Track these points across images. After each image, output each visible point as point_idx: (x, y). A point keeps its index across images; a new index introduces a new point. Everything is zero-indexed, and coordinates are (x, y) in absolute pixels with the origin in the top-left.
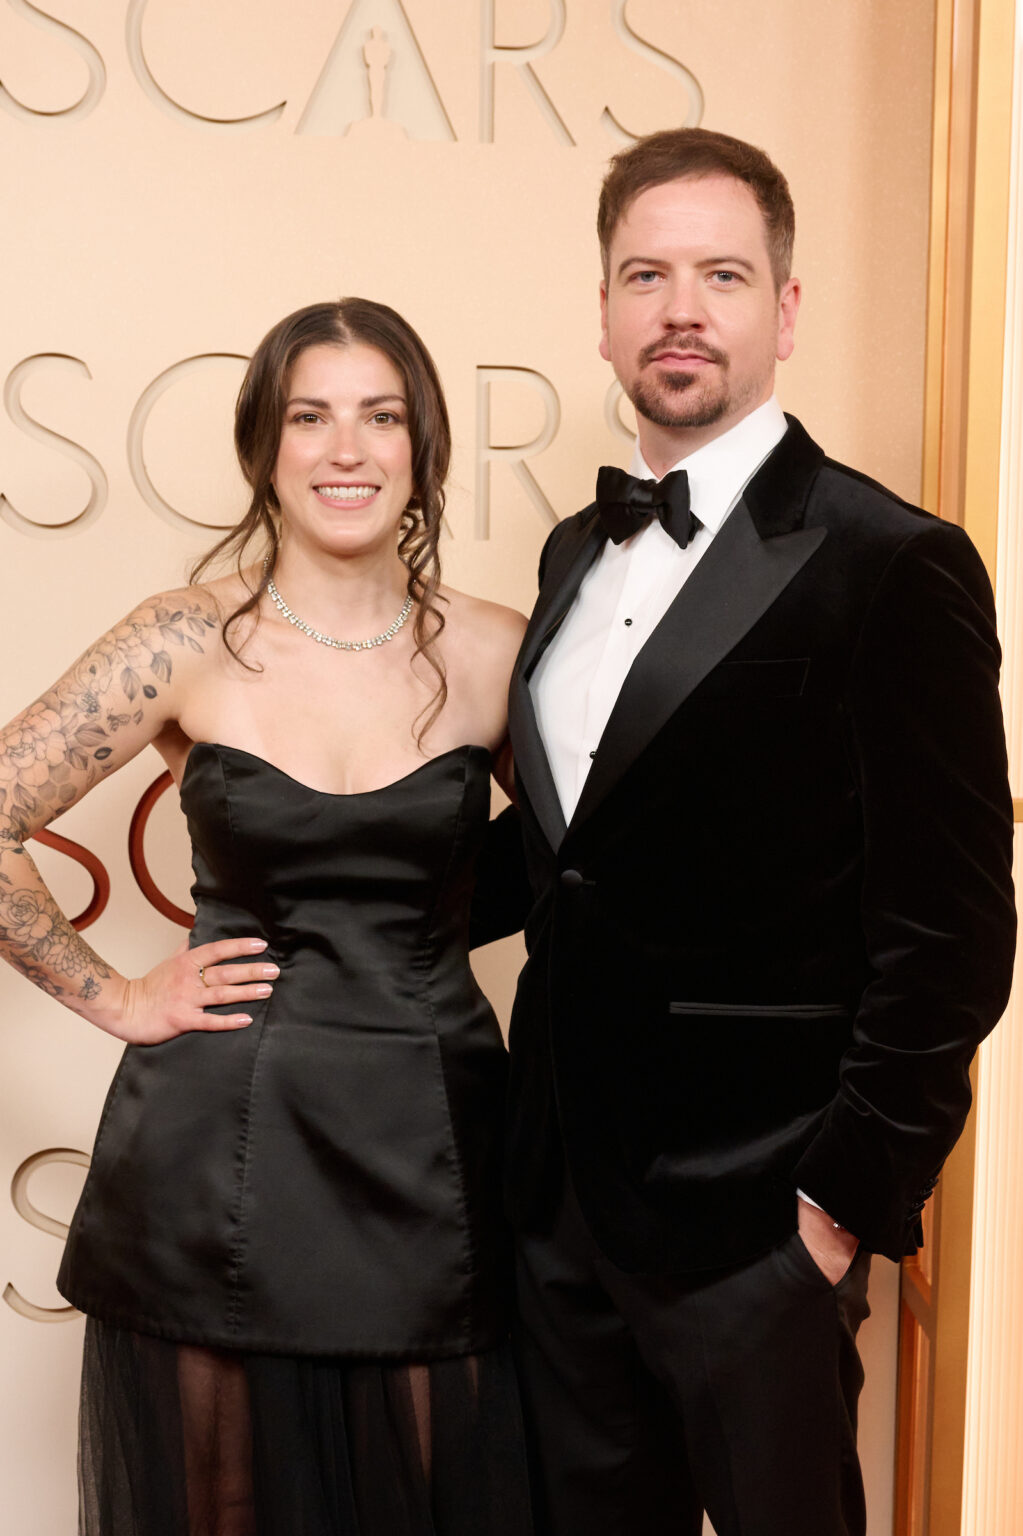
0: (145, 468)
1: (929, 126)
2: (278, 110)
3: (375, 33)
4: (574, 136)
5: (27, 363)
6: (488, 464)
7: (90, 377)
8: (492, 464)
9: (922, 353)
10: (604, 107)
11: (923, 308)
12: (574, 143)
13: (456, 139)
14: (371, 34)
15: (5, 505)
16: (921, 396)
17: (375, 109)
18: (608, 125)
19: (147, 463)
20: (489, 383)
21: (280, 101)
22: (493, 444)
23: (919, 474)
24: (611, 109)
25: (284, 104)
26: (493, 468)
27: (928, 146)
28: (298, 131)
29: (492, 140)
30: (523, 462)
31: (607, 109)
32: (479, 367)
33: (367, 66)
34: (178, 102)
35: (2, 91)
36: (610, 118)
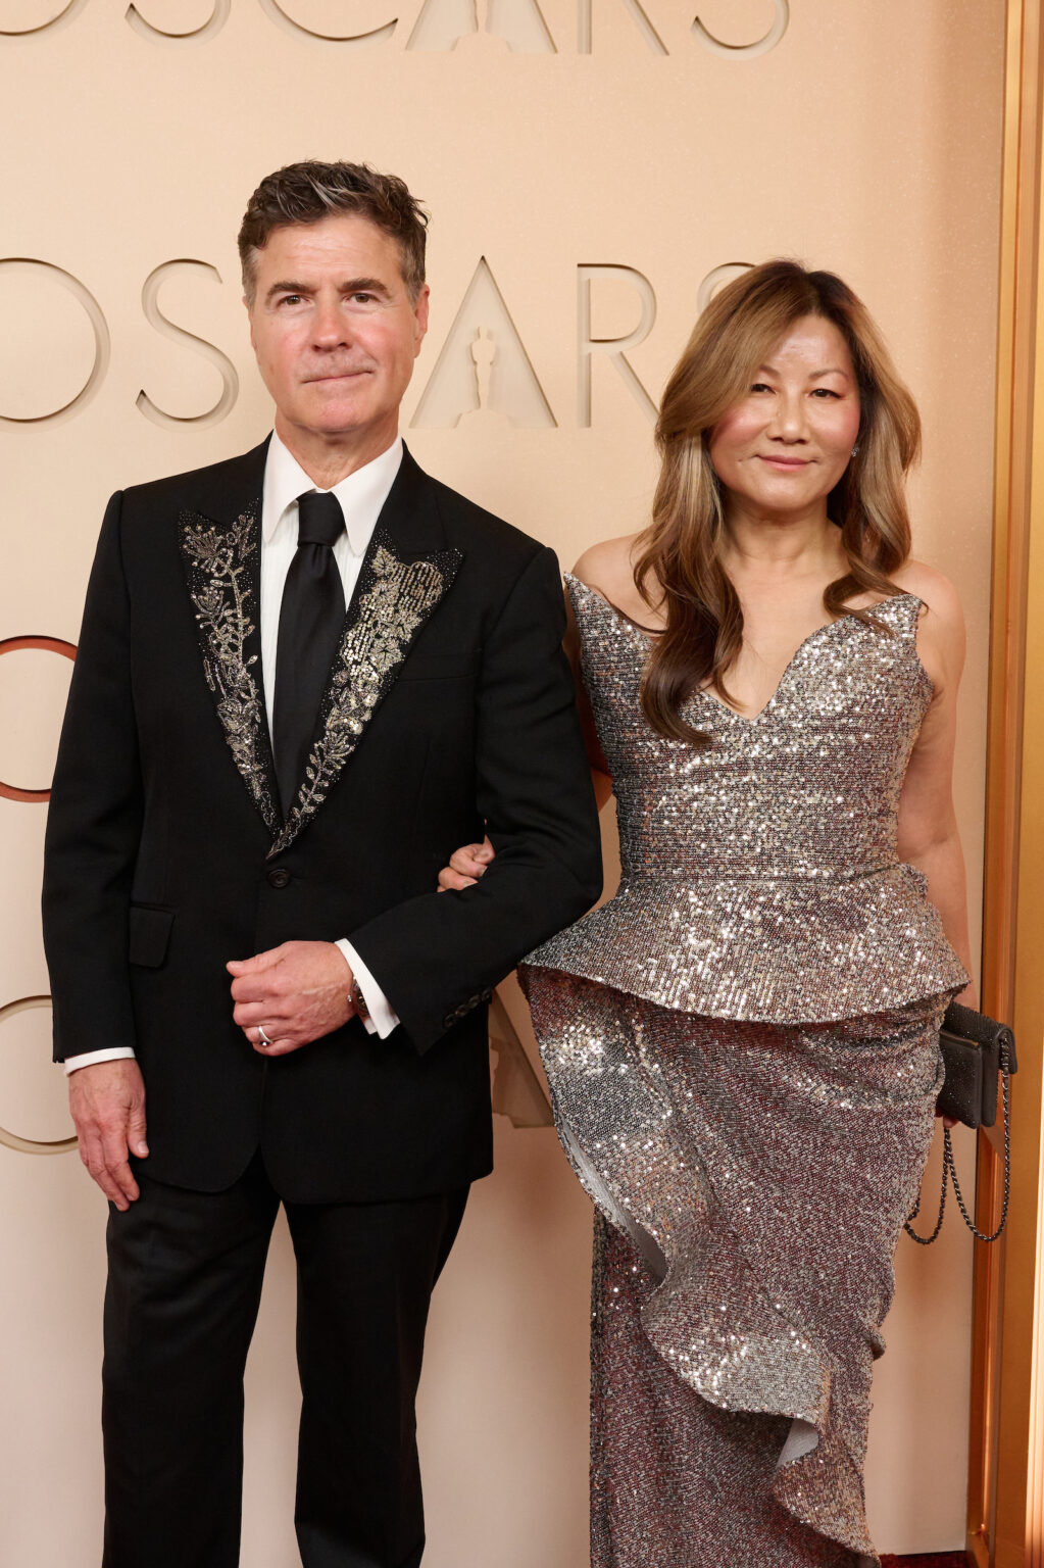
1: (1003, 28)
2: (389, 28)
4: (668, 47)
5: (162, 269)
6: (590, 355)
7: (221, 282)
8: (593, 356)
9: (997, 245)
10: (694, 17)
11: (998, 202)
12: (667, 53)
13: (556, 51)
15: (145, 400)
16: (996, 287)
17: (482, 23)
18: (698, 34)
20: (589, 280)
21: (393, 19)
22: (593, 338)
23: (995, 360)
24: (701, 18)
25: (396, 21)
26: (593, 360)
27: (1001, 46)
28: (409, 46)
29: (590, 52)
30: (621, 354)
31: (697, 19)
32: (580, 265)
34: (297, 22)
35: (135, 15)
36: (700, 28)
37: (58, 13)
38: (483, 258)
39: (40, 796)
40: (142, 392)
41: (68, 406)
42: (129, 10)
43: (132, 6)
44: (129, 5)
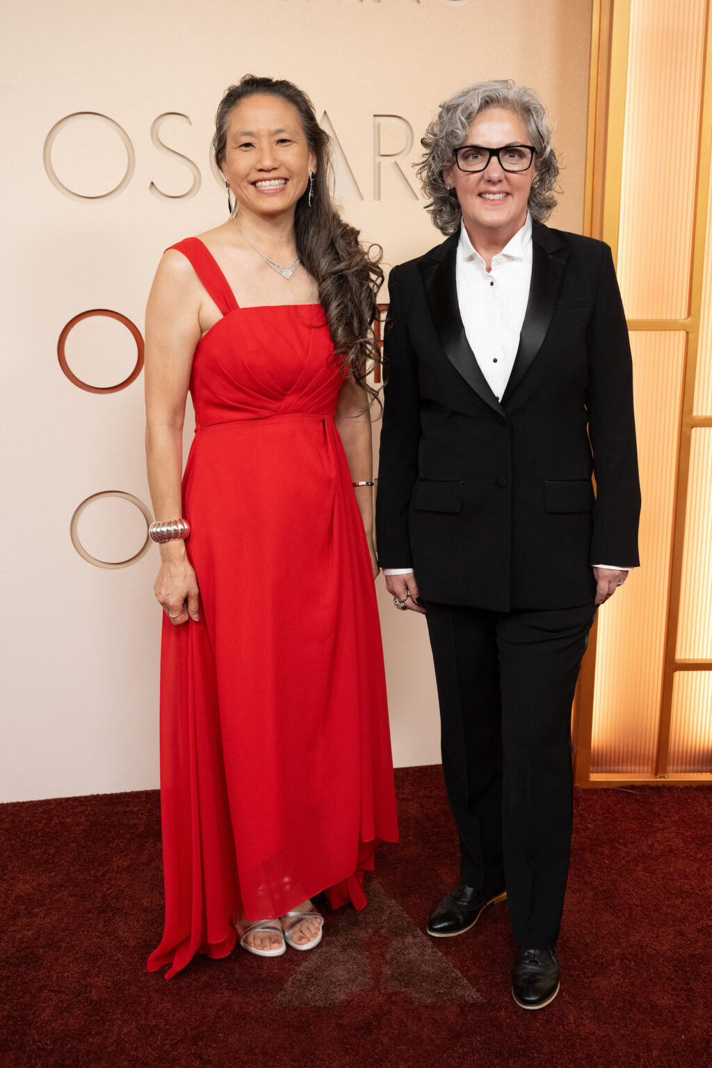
5: (161, 118)
6: (380, 163)
7: (191, 124)
9: (586, 104)
11: (587, 82)
15: (154, 187)
20: (379, 124)
22: (382, 153)
23: (585, 165)
26: (381, 165)
30: (396, 163)
32: (375, 116)
38: (325, 112)
39: (109, 390)
40: (152, 183)
41: (114, 191)
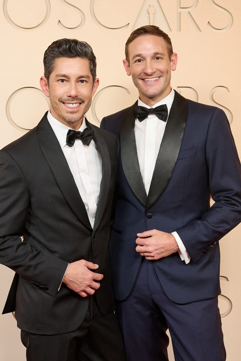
0: (96, 114)
2: (127, 26)
3: (151, 6)
4: (201, 29)
10: (208, 22)
12: (201, 31)
13: (171, 31)
14: (150, 6)
18: (209, 26)
19: (96, 113)
21: (128, 23)
24: (210, 22)
25: (129, 24)
29: (180, 31)
31: (209, 22)
32: (178, 87)
33: (149, 14)
34: (103, 24)
35: (60, 23)
36: (209, 24)
37: (40, 23)
42: (58, 22)
43: (59, 21)
44: (58, 21)
